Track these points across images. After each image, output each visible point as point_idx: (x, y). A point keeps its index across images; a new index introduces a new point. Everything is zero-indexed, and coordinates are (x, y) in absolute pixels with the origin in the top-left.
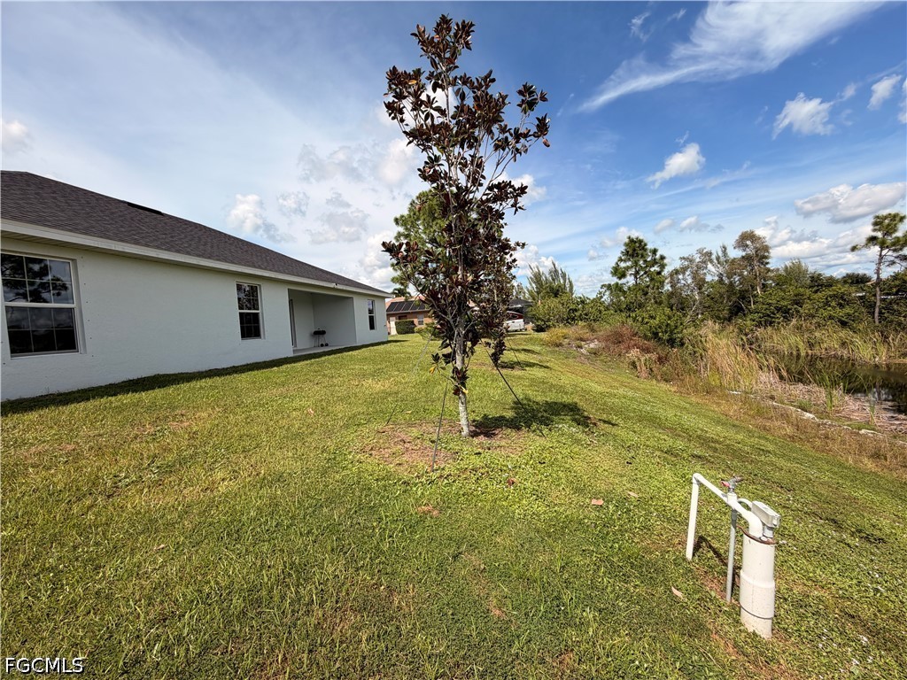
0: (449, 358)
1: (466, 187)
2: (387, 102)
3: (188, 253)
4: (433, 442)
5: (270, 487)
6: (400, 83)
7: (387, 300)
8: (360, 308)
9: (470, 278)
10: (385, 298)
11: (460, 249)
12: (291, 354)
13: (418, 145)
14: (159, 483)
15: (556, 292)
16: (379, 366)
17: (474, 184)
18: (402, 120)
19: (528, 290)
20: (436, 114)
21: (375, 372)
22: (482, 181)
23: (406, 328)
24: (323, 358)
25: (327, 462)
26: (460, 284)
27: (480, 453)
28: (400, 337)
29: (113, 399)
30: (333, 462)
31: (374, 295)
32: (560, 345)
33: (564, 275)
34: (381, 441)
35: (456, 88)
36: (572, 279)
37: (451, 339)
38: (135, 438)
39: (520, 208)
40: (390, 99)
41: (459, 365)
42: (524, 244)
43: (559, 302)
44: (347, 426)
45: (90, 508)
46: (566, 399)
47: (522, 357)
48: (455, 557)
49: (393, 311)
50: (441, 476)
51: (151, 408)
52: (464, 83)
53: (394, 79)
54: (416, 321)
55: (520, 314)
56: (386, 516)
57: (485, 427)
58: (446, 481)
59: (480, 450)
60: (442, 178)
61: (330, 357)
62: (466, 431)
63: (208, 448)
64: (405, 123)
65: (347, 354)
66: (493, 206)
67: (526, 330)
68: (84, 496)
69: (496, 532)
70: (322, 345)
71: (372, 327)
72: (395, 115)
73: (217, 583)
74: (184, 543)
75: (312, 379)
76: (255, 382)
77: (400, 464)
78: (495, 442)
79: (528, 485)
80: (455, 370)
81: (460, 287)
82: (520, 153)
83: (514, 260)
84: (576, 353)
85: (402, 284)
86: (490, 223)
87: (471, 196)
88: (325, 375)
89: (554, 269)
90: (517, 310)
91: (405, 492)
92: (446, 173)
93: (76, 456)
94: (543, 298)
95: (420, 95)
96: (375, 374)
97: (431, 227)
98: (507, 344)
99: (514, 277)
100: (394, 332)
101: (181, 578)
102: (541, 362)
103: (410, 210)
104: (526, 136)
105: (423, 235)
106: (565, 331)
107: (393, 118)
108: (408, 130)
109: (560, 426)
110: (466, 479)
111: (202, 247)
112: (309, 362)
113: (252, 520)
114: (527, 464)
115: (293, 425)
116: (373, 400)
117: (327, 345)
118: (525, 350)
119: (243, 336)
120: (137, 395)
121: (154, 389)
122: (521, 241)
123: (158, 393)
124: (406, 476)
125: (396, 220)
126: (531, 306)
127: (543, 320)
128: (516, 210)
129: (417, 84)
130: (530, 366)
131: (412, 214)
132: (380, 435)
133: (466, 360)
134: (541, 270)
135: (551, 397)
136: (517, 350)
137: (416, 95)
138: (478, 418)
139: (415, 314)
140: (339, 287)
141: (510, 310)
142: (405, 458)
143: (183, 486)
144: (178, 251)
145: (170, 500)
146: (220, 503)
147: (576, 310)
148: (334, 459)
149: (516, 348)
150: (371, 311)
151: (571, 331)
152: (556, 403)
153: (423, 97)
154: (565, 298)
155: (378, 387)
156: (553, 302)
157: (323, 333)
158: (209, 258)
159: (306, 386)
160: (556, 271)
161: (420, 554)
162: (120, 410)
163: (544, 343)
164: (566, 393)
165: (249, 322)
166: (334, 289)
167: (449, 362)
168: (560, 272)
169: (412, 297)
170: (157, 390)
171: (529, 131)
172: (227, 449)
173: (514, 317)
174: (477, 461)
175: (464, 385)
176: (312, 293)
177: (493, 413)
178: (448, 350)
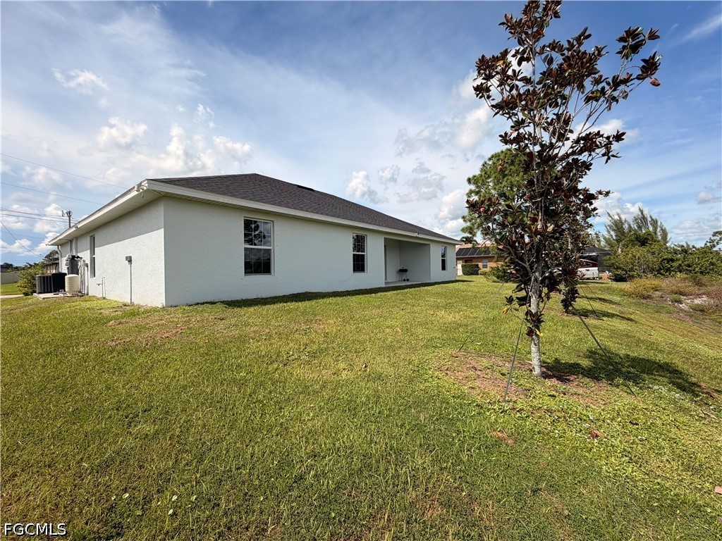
0: (524, 301)
1: (551, 143)
2: (475, 86)
3: (327, 215)
4: (503, 374)
5: (374, 382)
6: (488, 67)
7: (457, 246)
8: (435, 252)
9: (551, 228)
10: (455, 245)
11: (541, 201)
12: (383, 286)
13: (503, 115)
14: (309, 363)
15: (643, 241)
16: (450, 301)
17: (559, 140)
18: (489, 97)
19: (605, 239)
20: (520, 84)
21: (447, 305)
22: (570, 135)
23: (471, 270)
24: (406, 290)
25: (413, 373)
26: (540, 234)
27: (554, 396)
28: (466, 278)
29: (285, 304)
30: (417, 373)
31: (446, 242)
32: (648, 297)
33: (654, 222)
34: (455, 364)
35: (543, 56)
36: (667, 227)
37: (526, 284)
38: (297, 331)
39: (613, 156)
40: (479, 81)
41: (533, 309)
42: (607, 193)
43: (648, 251)
44: (426, 347)
45: (277, 369)
46: (661, 358)
47: (597, 306)
48: (535, 492)
49: (461, 255)
50: (514, 409)
51: (304, 313)
52: (553, 49)
53: (483, 65)
54: (480, 265)
55: (594, 262)
56: (464, 431)
57: (558, 371)
58: (518, 415)
59: (554, 393)
60: (526, 139)
61: (411, 290)
62: (537, 371)
63: (334, 345)
64: (491, 98)
65: (423, 288)
66: (580, 157)
67: (601, 278)
68: (274, 362)
69: (579, 482)
70: (404, 280)
71: (444, 268)
72: (483, 94)
73: (344, 443)
74: (323, 408)
75: (398, 305)
76: (361, 303)
77: (472, 388)
78: (571, 388)
79: (617, 443)
80: (528, 313)
81: (539, 236)
82: (617, 101)
83: (595, 209)
84: (672, 308)
85: (471, 233)
86: (575, 174)
87: (556, 151)
88: (407, 303)
89: (640, 216)
90: (590, 258)
91: (479, 413)
92: (530, 134)
93: (270, 337)
94: (625, 246)
95: (507, 71)
96: (447, 307)
97: (501, 183)
98: (580, 291)
99: (591, 225)
100: (460, 272)
101: (323, 431)
102: (622, 313)
103: (482, 170)
104: (625, 81)
105: (493, 191)
106: (656, 282)
107: (481, 97)
108: (494, 103)
109: (656, 387)
110: (540, 417)
111: (334, 210)
112: (395, 292)
113: (363, 404)
114: (612, 420)
115: (387, 339)
116: (446, 329)
117: (408, 280)
118: (600, 299)
119: (354, 270)
120: (297, 304)
121: (305, 301)
122: (604, 189)
123: (307, 303)
124: (479, 400)
125: (469, 181)
126: (609, 254)
127: (623, 270)
128: (609, 158)
129: (504, 63)
130: (608, 316)
131: (483, 173)
132: (454, 359)
133: (541, 305)
134: (623, 217)
135: (640, 352)
136: (591, 298)
137: (504, 72)
138: (548, 361)
139: (481, 259)
140: (420, 236)
141: (584, 258)
142: (477, 383)
143: (322, 368)
144: (322, 214)
145: (315, 375)
146: (343, 385)
147: (672, 260)
148: (418, 371)
149: (590, 296)
150: (443, 256)
151: (666, 283)
152: (648, 361)
153: (510, 73)
154: (656, 247)
155: (450, 318)
156: (639, 251)
157: (406, 271)
158: (338, 217)
159: (395, 310)
160: (644, 218)
161: (498, 475)
162: (289, 312)
163: (624, 294)
164: (660, 351)
165: (358, 261)
166: (416, 238)
167: (523, 305)
168: (649, 219)
169: (479, 244)
170: (307, 302)
171: (631, 75)
172: (346, 348)
173: (588, 265)
174: (552, 404)
175: (538, 327)
176: (399, 241)
177: (566, 358)
178: (523, 293)
